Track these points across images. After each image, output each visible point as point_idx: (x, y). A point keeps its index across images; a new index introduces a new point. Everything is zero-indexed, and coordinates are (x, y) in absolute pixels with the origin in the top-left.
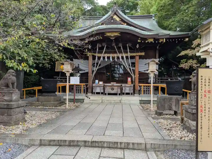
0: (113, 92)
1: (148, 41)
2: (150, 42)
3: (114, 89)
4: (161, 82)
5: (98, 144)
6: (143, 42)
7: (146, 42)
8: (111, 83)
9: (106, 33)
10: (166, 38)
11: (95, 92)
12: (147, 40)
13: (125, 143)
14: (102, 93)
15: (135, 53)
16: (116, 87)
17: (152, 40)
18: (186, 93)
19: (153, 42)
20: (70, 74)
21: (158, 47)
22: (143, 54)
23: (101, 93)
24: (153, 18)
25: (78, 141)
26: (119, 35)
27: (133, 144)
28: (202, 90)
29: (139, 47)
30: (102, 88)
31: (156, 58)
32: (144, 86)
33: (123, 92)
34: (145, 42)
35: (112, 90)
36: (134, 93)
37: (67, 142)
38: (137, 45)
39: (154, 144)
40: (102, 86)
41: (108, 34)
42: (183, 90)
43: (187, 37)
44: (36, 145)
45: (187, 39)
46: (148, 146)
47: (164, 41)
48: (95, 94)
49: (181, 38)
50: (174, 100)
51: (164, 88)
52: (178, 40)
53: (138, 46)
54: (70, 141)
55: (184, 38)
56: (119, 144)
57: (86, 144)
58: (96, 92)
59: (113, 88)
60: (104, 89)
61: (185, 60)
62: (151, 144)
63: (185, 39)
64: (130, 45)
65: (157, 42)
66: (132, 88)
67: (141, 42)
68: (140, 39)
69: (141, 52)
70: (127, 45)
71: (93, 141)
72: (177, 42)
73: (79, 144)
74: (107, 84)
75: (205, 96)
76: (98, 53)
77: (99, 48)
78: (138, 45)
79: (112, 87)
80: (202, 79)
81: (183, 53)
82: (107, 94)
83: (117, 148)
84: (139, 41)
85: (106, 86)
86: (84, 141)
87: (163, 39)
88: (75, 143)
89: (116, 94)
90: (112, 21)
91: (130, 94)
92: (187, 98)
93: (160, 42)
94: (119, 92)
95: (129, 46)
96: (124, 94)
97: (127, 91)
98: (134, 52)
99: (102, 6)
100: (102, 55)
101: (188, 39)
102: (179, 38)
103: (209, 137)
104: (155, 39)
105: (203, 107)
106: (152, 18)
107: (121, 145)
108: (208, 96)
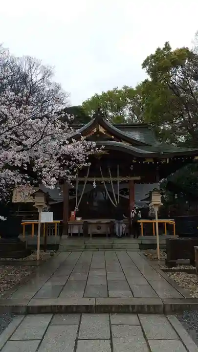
0: (99, 232)
1: (146, 162)
2: (148, 163)
3: (100, 229)
5: (104, 309)
6: (139, 162)
7: (144, 163)
10: (169, 158)
12: (145, 160)
13: (138, 306)
14: (82, 235)
16: (104, 225)
17: (151, 161)
19: (153, 163)
21: (158, 168)
22: (139, 178)
26: (107, 153)
27: (148, 306)
29: (133, 169)
30: (82, 226)
31: (156, 182)
35: (98, 229)
37: (63, 308)
38: (131, 166)
39: (175, 305)
40: (81, 224)
43: (197, 155)
44: (22, 314)
46: (168, 308)
47: (168, 162)
48: (72, 236)
49: (189, 156)
51: (172, 226)
52: (185, 159)
54: (67, 307)
55: (193, 156)
56: (131, 308)
57: (89, 310)
58: (73, 234)
59: (99, 227)
62: (171, 305)
63: (194, 158)
65: (158, 163)
68: (135, 158)
69: (137, 176)
70: (118, 166)
73: (80, 309)
74: (91, 221)
84: (134, 161)
87: (166, 159)
88: (75, 309)
89: (104, 236)
90: (98, 135)
91: (125, 236)
93: (162, 163)
94: (108, 232)
102: (186, 156)
104: (155, 160)
106: (147, 127)
107: (133, 309)
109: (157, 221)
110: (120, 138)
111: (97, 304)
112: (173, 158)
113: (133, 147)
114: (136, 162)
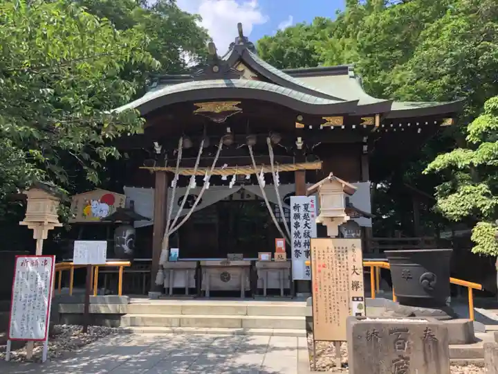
0: (226, 286)
1: (325, 125)
2: (332, 128)
3: (228, 279)
6: (311, 127)
7: (321, 127)
9: (198, 105)
10: (381, 115)
11: (168, 289)
12: (325, 121)
14: (192, 291)
15: (292, 163)
16: (237, 271)
19: (343, 127)
20: (49, 231)
22: (317, 165)
23: (187, 292)
24: (351, 73)
26: (237, 109)
29: (303, 146)
30: (193, 274)
31: (361, 180)
33: (259, 285)
35: (223, 279)
38: (297, 140)
41: (205, 107)
43: (448, 116)
45: (449, 122)
47: (377, 124)
48: (171, 293)
49: (431, 118)
53: (299, 143)
55: (440, 118)
58: (173, 289)
59: (225, 274)
60: (198, 278)
63: (442, 122)
64: (277, 141)
65: (354, 127)
67: (307, 127)
68: (300, 118)
69: (311, 161)
70: (269, 140)
72: (419, 131)
75: (320, 271)
76: (181, 165)
77: (186, 152)
78: (299, 139)
79: (225, 270)
81: (440, 161)
82: (207, 294)
84: (298, 125)
85: (206, 266)
87: (374, 116)
89: (235, 294)
90: (216, 69)
91: (280, 294)
93: (365, 126)
95: (272, 142)
97: (273, 284)
98: (290, 162)
100: (194, 172)
101: (451, 120)
103: (326, 322)
104: (348, 120)
105: (319, 285)
106: (346, 73)
108: (322, 272)
114: (303, 126)
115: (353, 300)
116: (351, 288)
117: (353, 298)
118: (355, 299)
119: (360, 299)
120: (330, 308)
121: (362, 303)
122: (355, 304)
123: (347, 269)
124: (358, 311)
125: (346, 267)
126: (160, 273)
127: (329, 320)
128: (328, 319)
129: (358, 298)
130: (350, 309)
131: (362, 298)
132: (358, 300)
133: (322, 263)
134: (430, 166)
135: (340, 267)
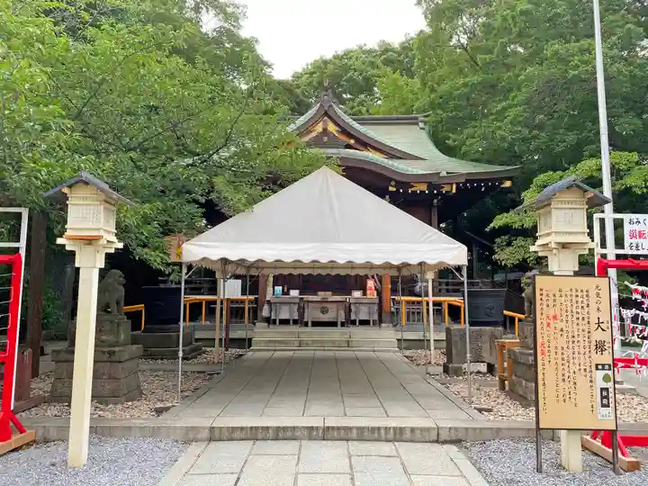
0: (325, 318)
1: (413, 189)
2: (418, 192)
3: (327, 312)
4: (448, 291)
5: (339, 434)
6: (401, 191)
7: (410, 192)
8: (320, 293)
10: (457, 183)
11: (276, 320)
12: (413, 186)
13: (395, 429)
14: (295, 322)
16: (334, 306)
17: (424, 187)
18: (512, 319)
19: (427, 192)
21: (435, 201)
23: (291, 322)
24: (421, 125)
25: (294, 428)
27: (413, 430)
28: (542, 314)
30: (296, 307)
32: (408, 302)
33: (353, 317)
34: (405, 192)
35: (323, 312)
36: (381, 321)
39: (456, 429)
40: (294, 303)
42: (505, 312)
43: (508, 179)
44: (202, 440)
45: (508, 184)
46: (444, 434)
47: (454, 191)
48: (278, 323)
50: (486, 338)
51: (459, 308)
52: (486, 186)
53: (387, 200)
54: (277, 429)
55: (501, 180)
56: (382, 431)
57: (314, 434)
58: (280, 320)
59: (324, 308)
60: (301, 311)
61: (506, 237)
62: (450, 428)
63: (502, 183)
65: (435, 192)
66: (376, 308)
67: (398, 190)
68: (393, 183)
71: (328, 428)
72: (483, 190)
73: (298, 434)
74: (311, 298)
75: (548, 325)
78: (387, 197)
79: (324, 305)
80: (542, 295)
82: (310, 324)
83: (378, 440)
84: (391, 189)
85: (308, 302)
86: (307, 427)
87: (452, 184)
88: (289, 434)
89: (333, 324)
91: (369, 324)
92: (514, 333)
93: (444, 192)
94: (342, 318)
96: (353, 322)
97: (363, 317)
99: (280, 83)
101: (509, 182)
102: (489, 180)
103: (558, 401)
105: (546, 345)
106: (417, 124)
107: (386, 434)
108: (552, 325)
109: (431, 299)
110: (364, 144)
111: (326, 425)
112: (465, 184)
113: (390, 162)
114: (395, 189)
115: (597, 369)
116: (593, 352)
117: (597, 365)
118: (600, 367)
119: (607, 367)
120: (564, 380)
121: (610, 373)
122: (600, 374)
123: (589, 322)
124: (605, 385)
125: (586, 320)
126: (266, 307)
127: (561, 398)
128: (561, 396)
129: (603, 365)
130: (591, 381)
131: (609, 365)
132: (603, 369)
133: (551, 313)
134: (492, 225)
135: (578, 319)
